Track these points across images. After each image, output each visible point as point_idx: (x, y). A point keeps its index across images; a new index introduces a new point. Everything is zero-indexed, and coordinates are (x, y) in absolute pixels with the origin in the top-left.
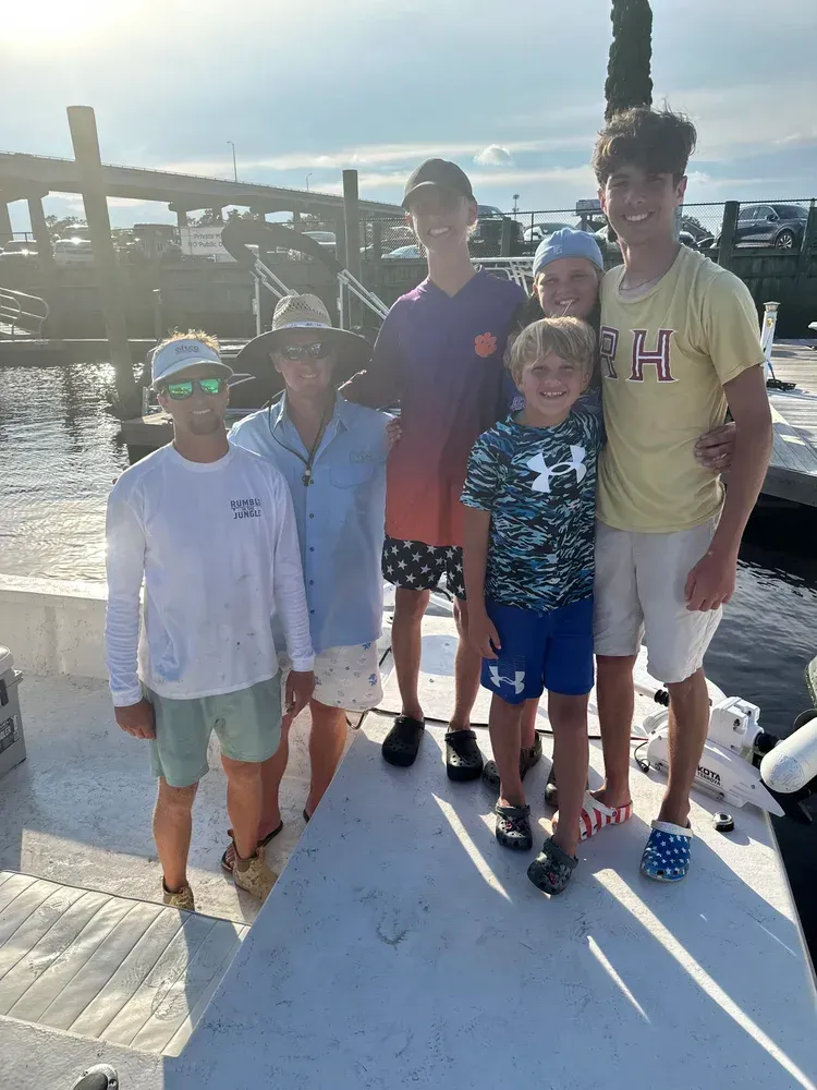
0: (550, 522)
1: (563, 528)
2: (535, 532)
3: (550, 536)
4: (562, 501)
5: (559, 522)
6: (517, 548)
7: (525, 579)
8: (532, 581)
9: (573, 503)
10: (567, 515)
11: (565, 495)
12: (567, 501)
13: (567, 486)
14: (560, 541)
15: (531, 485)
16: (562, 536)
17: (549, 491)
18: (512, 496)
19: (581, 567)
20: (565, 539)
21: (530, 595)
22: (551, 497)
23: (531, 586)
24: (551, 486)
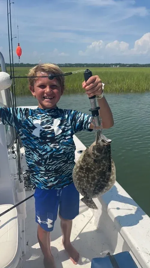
0: (40, 152)
1: (46, 156)
2: (34, 154)
3: (40, 158)
4: (46, 143)
5: (44, 153)
6: (30, 159)
7: (34, 173)
8: (37, 174)
9: (53, 145)
10: (48, 150)
11: (47, 140)
12: (49, 144)
13: (48, 136)
14: (45, 162)
15: (32, 132)
16: (46, 160)
17: (39, 136)
18: (25, 135)
19: (62, 174)
20: (48, 161)
21: (36, 181)
22: (40, 140)
23: (36, 176)
24: (41, 134)
